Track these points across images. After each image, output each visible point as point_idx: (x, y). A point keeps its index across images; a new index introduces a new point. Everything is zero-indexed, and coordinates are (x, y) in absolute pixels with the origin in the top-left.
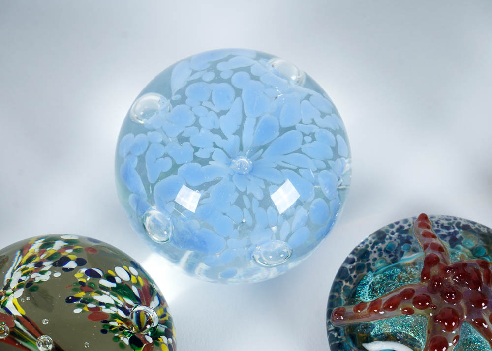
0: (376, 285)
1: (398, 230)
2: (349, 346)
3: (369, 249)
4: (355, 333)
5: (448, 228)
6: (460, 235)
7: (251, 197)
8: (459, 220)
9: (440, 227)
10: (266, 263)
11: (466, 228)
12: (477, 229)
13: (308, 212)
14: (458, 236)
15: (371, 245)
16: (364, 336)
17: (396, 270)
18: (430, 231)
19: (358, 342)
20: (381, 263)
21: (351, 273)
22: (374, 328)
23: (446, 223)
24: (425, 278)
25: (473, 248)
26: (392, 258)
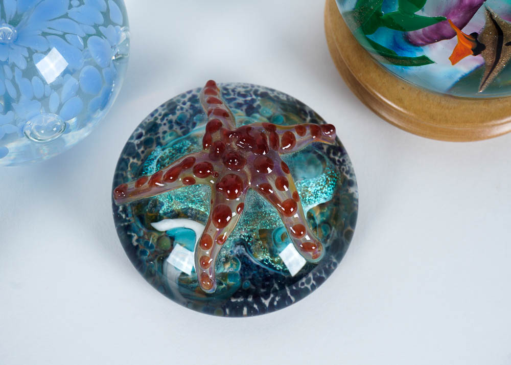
0: (165, 160)
1: (190, 100)
2: (138, 227)
3: (159, 121)
4: (143, 213)
5: (244, 96)
6: (258, 103)
7: (13, 67)
8: (256, 88)
9: (236, 95)
10: (39, 138)
11: (264, 95)
12: (276, 96)
13: (78, 81)
14: (255, 105)
15: (160, 117)
16: (152, 216)
17: (186, 142)
18: (217, 97)
19: (146, 223)
20: (171, 135)
21: (139, 148)
22: (163, 205)
23: (242, 91)
24: (207, 145)
25: (271, 116)
26: (183, 130)
